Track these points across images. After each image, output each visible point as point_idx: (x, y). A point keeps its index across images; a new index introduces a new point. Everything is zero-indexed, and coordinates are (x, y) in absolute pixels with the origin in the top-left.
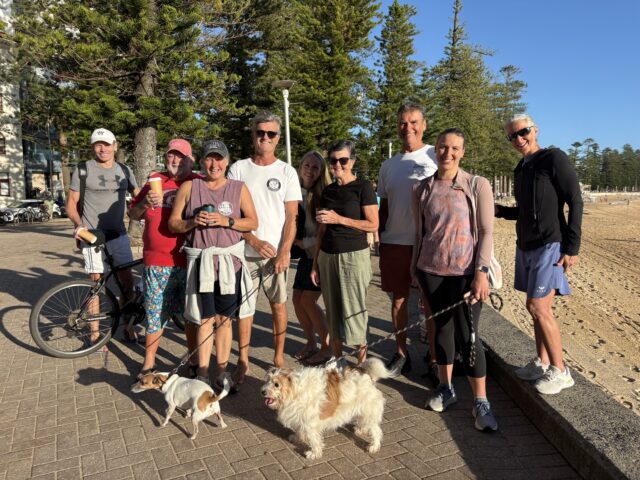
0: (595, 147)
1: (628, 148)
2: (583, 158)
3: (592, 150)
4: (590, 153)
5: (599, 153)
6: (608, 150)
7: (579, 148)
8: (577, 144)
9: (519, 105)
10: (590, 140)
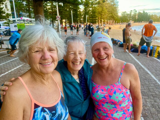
0: (136, 11)
1: (144, 12)
2: (133, 14)
3: (135, 12)
4: (134, 13)
5: (137, 13)
6: (139, 12)
7: (132, 12)
8: (132, 11)
9: (117, 1)
10: (135, 10)
